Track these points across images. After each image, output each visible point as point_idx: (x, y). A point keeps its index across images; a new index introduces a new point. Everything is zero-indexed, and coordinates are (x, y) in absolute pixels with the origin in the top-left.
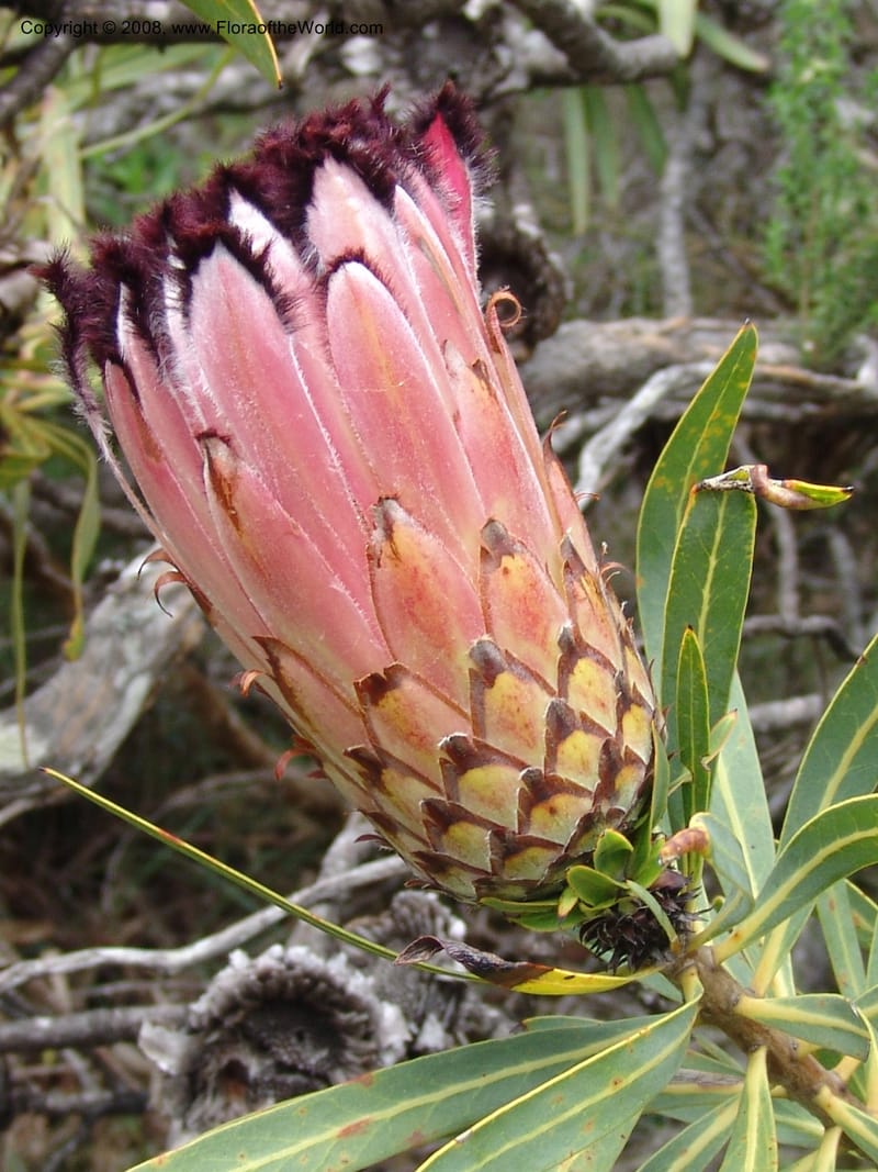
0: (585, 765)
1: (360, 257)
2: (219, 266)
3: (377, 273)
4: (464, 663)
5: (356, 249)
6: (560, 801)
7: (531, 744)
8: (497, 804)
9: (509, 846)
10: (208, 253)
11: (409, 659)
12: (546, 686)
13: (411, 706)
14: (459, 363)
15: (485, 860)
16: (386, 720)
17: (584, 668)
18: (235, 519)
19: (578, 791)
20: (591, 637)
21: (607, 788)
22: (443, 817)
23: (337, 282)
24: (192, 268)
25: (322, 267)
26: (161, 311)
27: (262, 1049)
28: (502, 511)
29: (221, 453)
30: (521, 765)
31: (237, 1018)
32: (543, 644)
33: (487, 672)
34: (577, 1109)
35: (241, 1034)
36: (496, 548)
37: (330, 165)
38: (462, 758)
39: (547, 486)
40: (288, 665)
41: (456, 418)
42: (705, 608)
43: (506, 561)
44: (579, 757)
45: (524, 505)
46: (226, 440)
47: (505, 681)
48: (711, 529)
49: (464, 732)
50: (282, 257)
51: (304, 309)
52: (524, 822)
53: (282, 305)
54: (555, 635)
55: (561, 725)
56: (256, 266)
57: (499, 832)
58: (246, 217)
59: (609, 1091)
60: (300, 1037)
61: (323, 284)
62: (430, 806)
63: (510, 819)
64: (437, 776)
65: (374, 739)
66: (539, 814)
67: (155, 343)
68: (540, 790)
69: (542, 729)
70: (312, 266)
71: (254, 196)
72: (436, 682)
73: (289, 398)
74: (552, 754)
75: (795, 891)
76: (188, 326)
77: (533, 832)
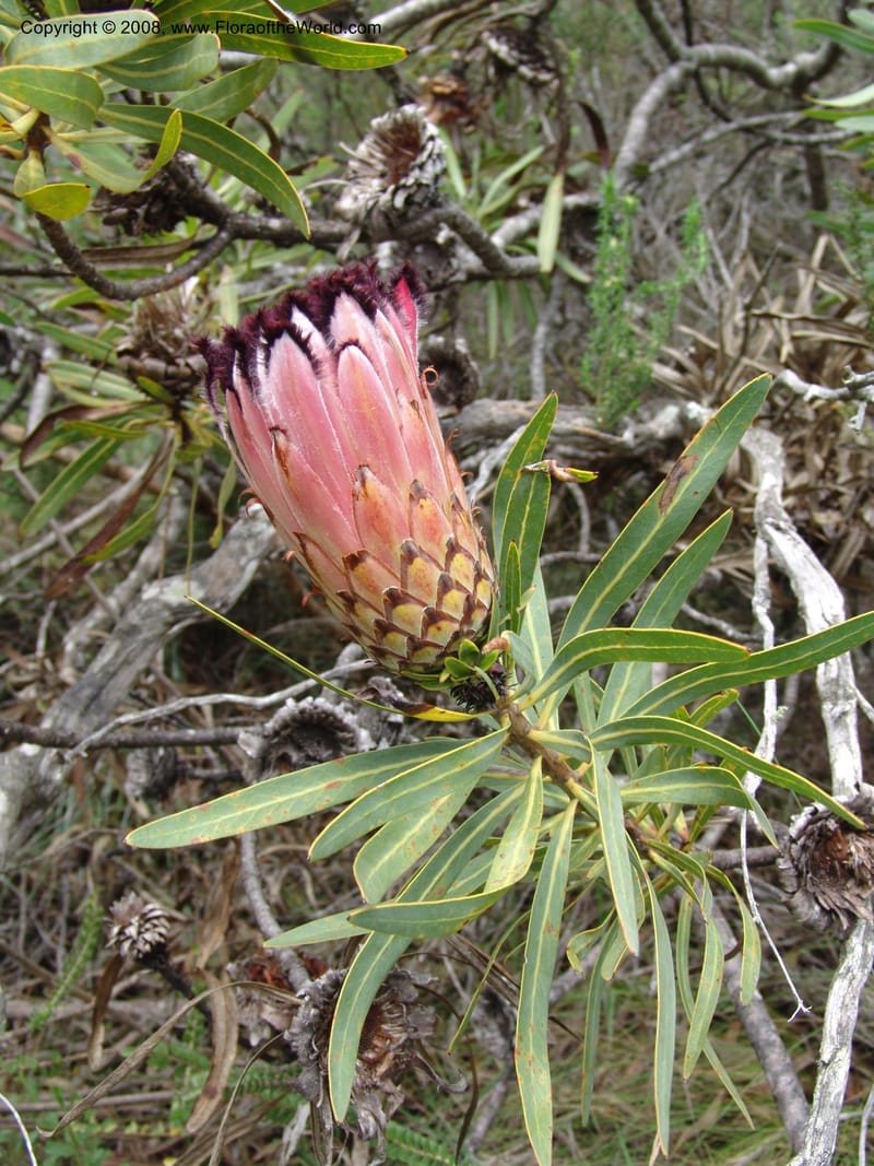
0: (456, 607)
1: (356, 343)
2: (285, 343)
3: (364, 352)
4: (398, 551)
5: (354, 338)
6: (443, 624)
7: (430, 594)
8: (411, 624)
9: (416, 645)
10: (279, 336)
11: (370, 548)
12: (439, 566)
13: (370, 571)
14: (404, 400)
15: (404, 652)
16: (357, 578)
17: (459, 558)
18: (286, 472)
19: (452, 619)
20: (464, 543)
21: (467, 619)
22: (384, 628)
23: (344, 356)
24: (271, 343)
25: (337, 347)
26: (255, 365)
27: (299, 748)
28: (422, 477)
29: (281, 438)
30: (424, 605)
31: (288, 731)
32: (439, 545)
33: (409, 557)
34: (441, 777)
35: (289, 740)
36: (417, 494)
37: (344, 296)
38: (395, 599)
39: (445, 466)
40: (310, 548)
41: (401, 428)
42: (523, 532)
43: (422, 501)
44: (454, 603)
45: (433, 474)
46: (284, 432)
47: (418, 562)
48: (527, 491)
49: (396, 586)
50: (317, 341)
51: (326, 367)
52: (424, 633)
53: (315, 364)
54: (445, 540)
55: (445, 586)
56: (303, 345)
57: (411, 638)
58: (300, 320)
59: (457, 769)
60: (319, 743)
61: (337, 356)
62: (378, 623)
63: (418, 632)
64: (382, 607)
65: (351, 588)
66: (432, 630)
67: (251, 381)
68: (433, 618)
69: (436, 587)
70: (332, 347)
71: (304, 309)
72: (384, 560)
73: (317, 413)
74: (440, 599)
75: (560, 677)
76: (267, 373)
77: (429, 639)
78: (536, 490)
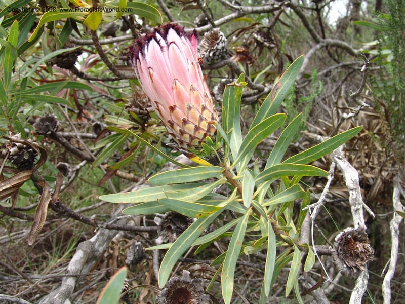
0: (205, 126)
1: (174, 43)
2: (153, 42)
3: (177, 45)
4: (186, 106)
5: (174, 41)
6: (201, 131)
7: (196, 121)
8: (190, 130)
9: (192, 138)
10: (151, 39)
11: (177, 105)
12: (199, 112)
13: (177, 113)
14: (190, 62)
15: (188, 141)
16: (174, 115)
17: (206, 111)
18: (153, 81)
19: (204, 130)
20: (208, 107)
21: (208, 131)
22: (182, 133)
23: (171, 46)
24: (149, 42)
25: (169, 43)
26: (144, 50)
27: (174, 225)
28: (195, 85)
29: (151, 70)
30: (194, 124)
31: (170, 218)
32: (199, 106)
33: (190, 108)
35: (171, 221)
36: (192, 89)
37: (171, 29)
38: (185, 122)
40: (160, 107)
41: (188, 70)
42: (228, 108)
43: (194, 91)
45: (199, 85)
46: (152, 69)
47: (192, 110)
48: (228, 93)
49: (186, 118)
50: (163, 42)
51: (165, 49)
52: (195, 134)
53: (162, 48)
54: (201, 105)
55: (201, 119)
56: (158, 42)
57: (190, 135)
58: (158, 36)
59: (203, 173)
60: (181, 223)
61: (168, 46)
62: (180, 130)
63: (192, 133)
64: (181, 125)
65: (172, 118)
66: (197, 133)
67: (143, 54)
68: (197, 128)
69: (198, 119)
70: (167, 43)
71: (159, 33)
72: (182, 108)
73: (162, 64)
74: (199, 124)
76: (148, 51)
77: (196, 136)
78: (231, 93)
